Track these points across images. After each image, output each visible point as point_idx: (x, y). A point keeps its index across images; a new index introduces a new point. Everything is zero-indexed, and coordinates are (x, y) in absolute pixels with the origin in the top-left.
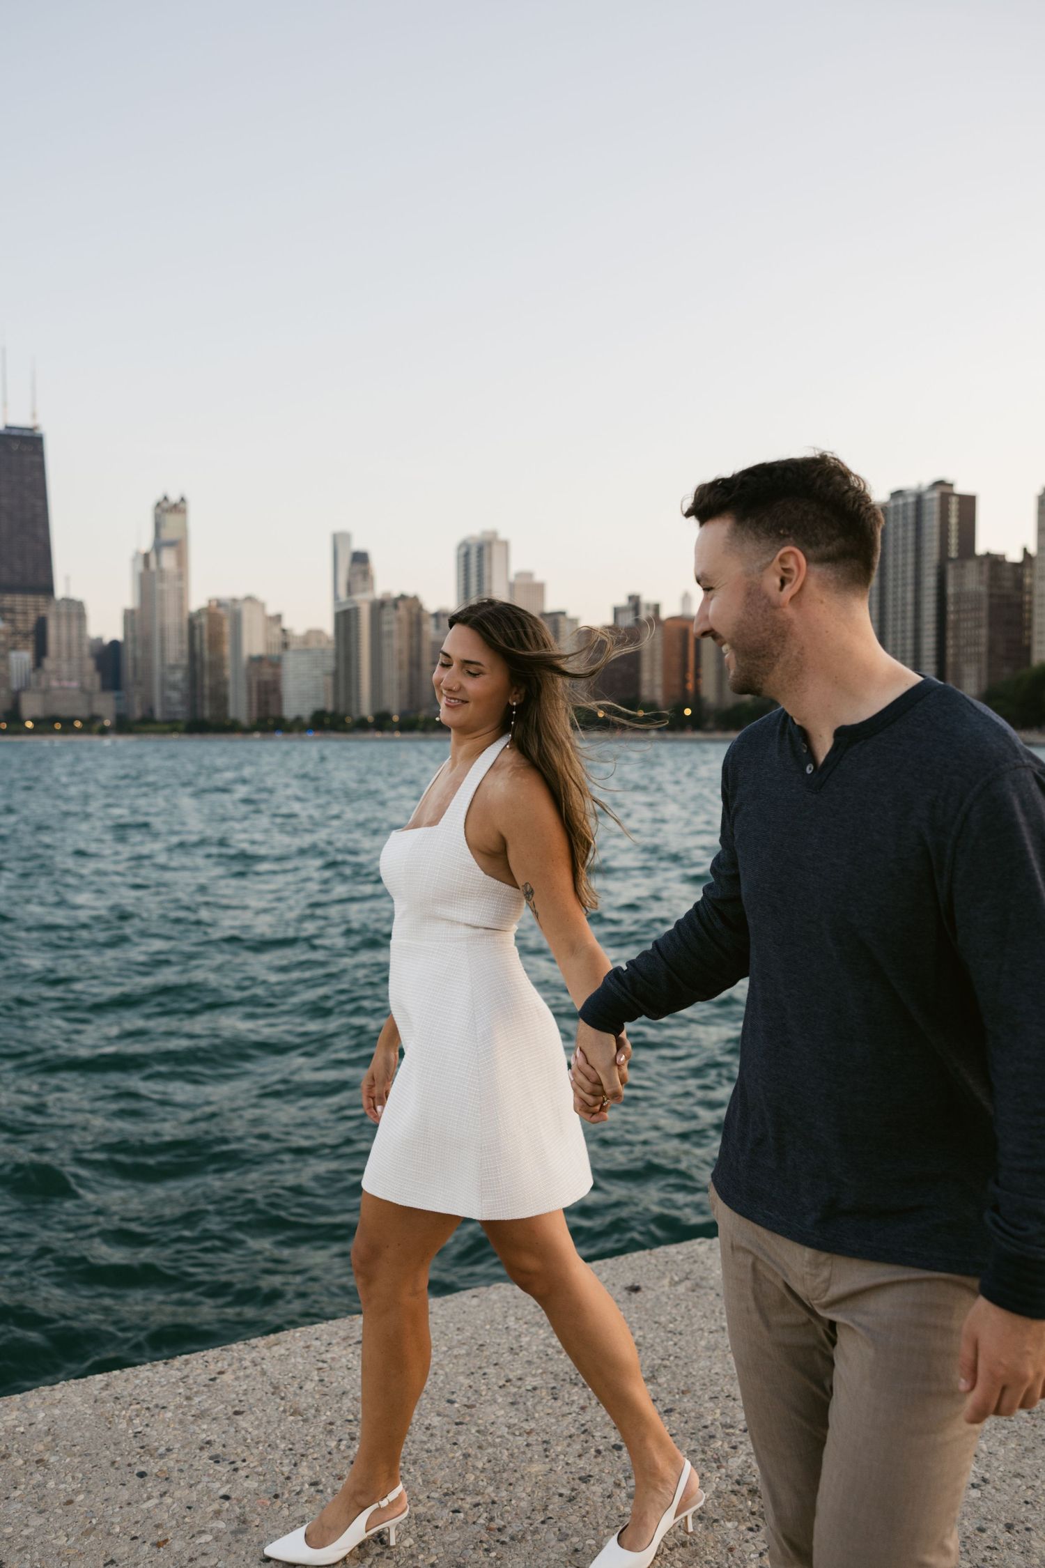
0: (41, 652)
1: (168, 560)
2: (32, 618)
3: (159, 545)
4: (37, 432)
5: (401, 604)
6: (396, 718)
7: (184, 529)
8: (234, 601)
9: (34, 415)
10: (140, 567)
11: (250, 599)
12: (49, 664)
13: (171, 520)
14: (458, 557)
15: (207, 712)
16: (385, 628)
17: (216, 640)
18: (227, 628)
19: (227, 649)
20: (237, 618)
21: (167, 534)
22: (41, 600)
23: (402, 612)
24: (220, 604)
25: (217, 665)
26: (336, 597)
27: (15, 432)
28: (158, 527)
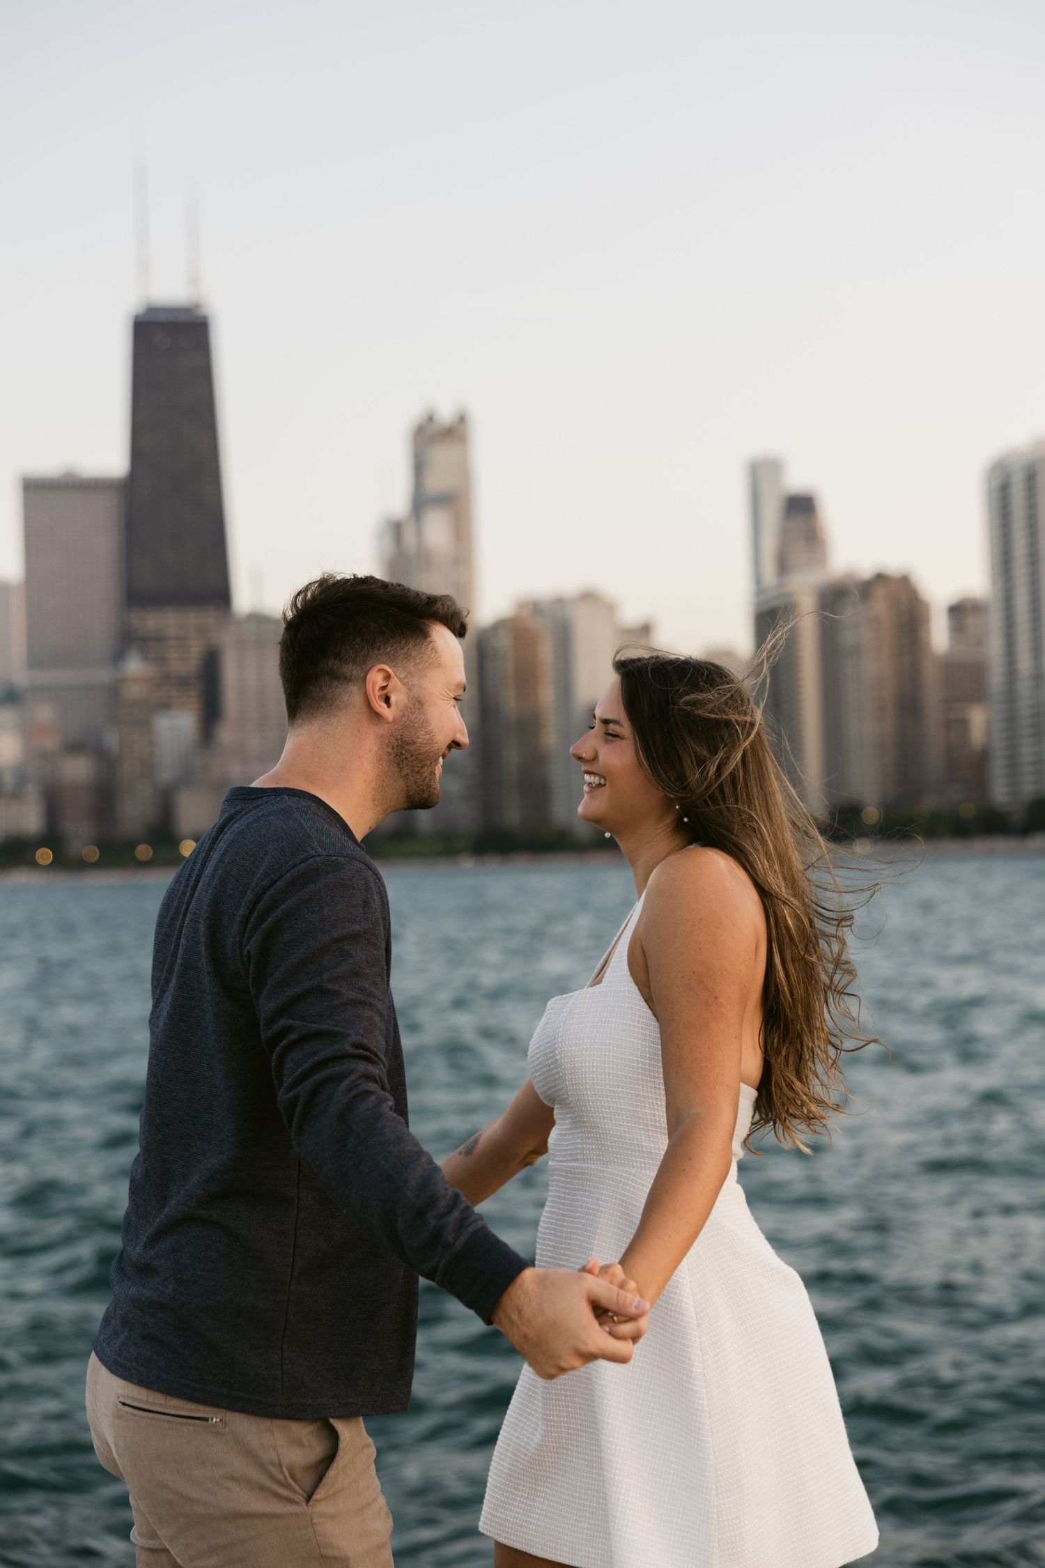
0: (211, 712)
1: (437, 530)
2: (195, 651)
3: (421, 502)
4: (203, 312)
5: (880, 593)
6: (872, 814)
7: (464, 472)
8: (560, 602)
9: (194, 280)
10: (389, 546)
11: (589, 597)
12: (226, 734)
13: (441, 456)
14: (990, 493)
15: (513, 814)
16: (848, 638)
17: (526, 676)
18: (546, 653)
19: (547, 695)
20: (564, 636)
21: (436, 482)
22: (209, 617)
23: (880, 604)
24: (536, 608)
25: (529, 725)
26: (758, 580)
27: (162, 318)
28: (419, 467)
